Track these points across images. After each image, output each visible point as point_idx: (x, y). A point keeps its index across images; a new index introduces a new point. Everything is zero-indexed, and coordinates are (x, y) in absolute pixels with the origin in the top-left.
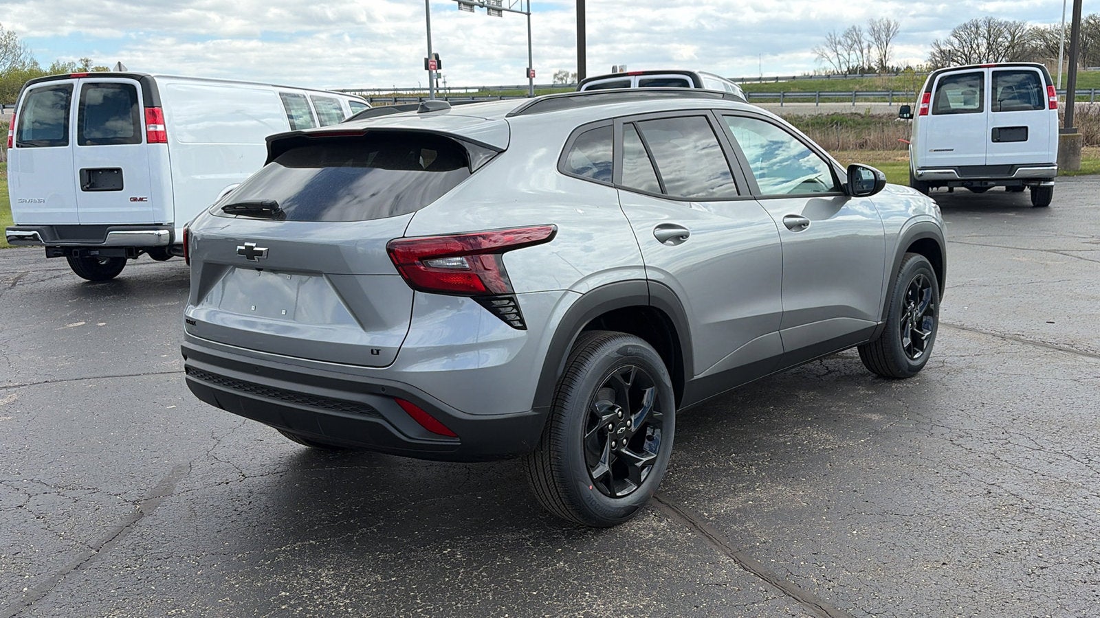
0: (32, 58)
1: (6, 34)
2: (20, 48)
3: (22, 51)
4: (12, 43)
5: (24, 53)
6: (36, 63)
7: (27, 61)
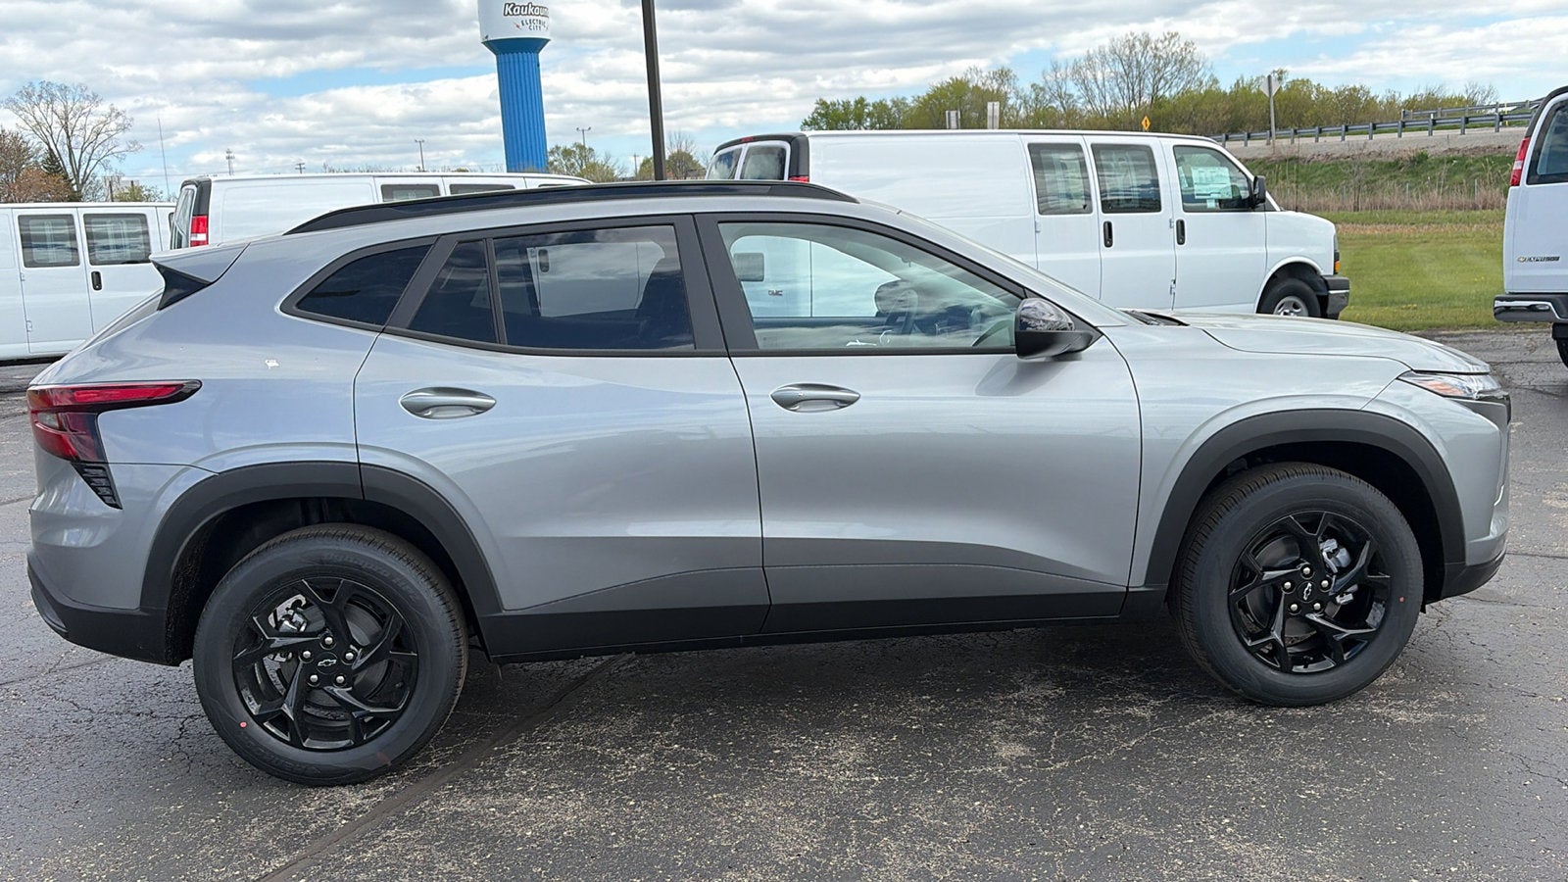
0: (1212, 75)
1: (1182, 45)
2: (1198, 63)
3: (1200, 66)
4: (1189, 58)
5: (1202, 70)
6: (1216, 81)
7: (1205, 80)
